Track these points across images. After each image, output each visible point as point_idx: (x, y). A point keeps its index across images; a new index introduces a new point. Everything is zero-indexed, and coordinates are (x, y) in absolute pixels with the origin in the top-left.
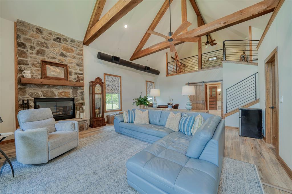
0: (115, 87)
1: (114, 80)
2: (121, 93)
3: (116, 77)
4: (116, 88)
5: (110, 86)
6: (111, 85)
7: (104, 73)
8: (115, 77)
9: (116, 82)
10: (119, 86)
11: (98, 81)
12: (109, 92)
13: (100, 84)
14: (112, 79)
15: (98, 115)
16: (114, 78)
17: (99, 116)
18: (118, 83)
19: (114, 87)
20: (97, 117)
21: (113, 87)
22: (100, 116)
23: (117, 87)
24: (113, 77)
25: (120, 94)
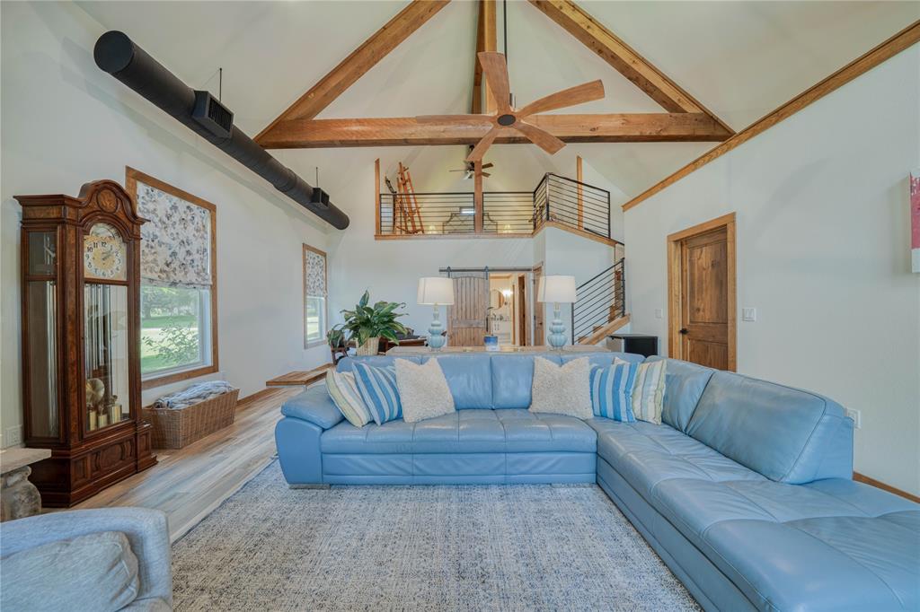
0: (188, 253)
1: (184, 216)
2: (214, 288)
3: (193, 206)
4: (189, 258)
5: (161, 244)
6: (167, 239)
7: (128, 169)
8: (188, 204)
9: (191, 228)
10: (205, 250)
11: (108, 201)
12: (155, 276)
14: (174, 208)
16: (182, 204)
17: (109, 418)
18: (202, 237)
19: (181, 254)
21: (174, 254)
22: (116, 418)
23: (196, 256)
24: (175, 199)
25: (207, 292)
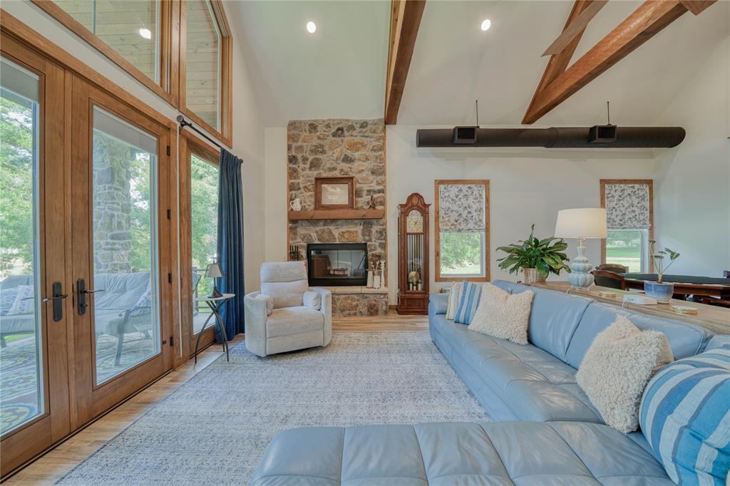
0: (469, 213)
1: (466, 193)
2: (487, 230)
3: (472, 186)
4: (470, 215)
5: (452, 211)
6: (456, 208)
7: (436, 181)
8: (469, 185)
9: (471, 199)
10: (482, 209)
11: (415, 201)
12: (448, 228)
13: (419, 209)
14: (460, 191)
15: (413, 285)
16: (465, 188)
18: (479, 202)
19: (465, 214)
20: (411, 289)
21: (460, 215)
22: (420, 289)
23: (475, 214)
24: (460, 186)
25: (484, 233)
